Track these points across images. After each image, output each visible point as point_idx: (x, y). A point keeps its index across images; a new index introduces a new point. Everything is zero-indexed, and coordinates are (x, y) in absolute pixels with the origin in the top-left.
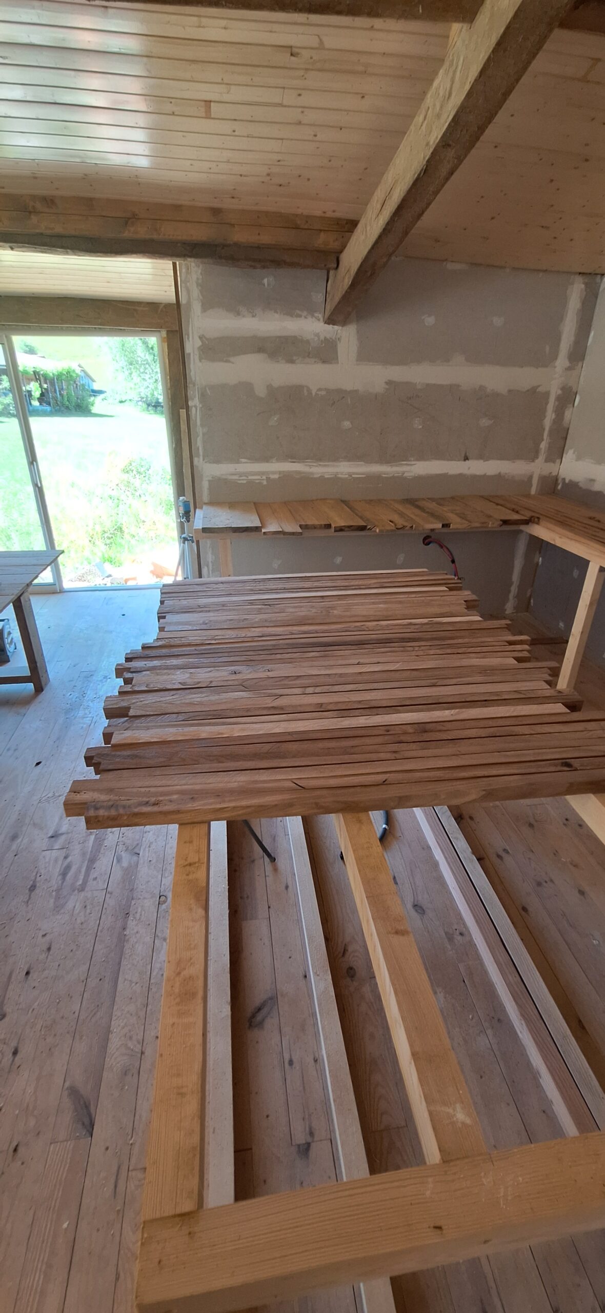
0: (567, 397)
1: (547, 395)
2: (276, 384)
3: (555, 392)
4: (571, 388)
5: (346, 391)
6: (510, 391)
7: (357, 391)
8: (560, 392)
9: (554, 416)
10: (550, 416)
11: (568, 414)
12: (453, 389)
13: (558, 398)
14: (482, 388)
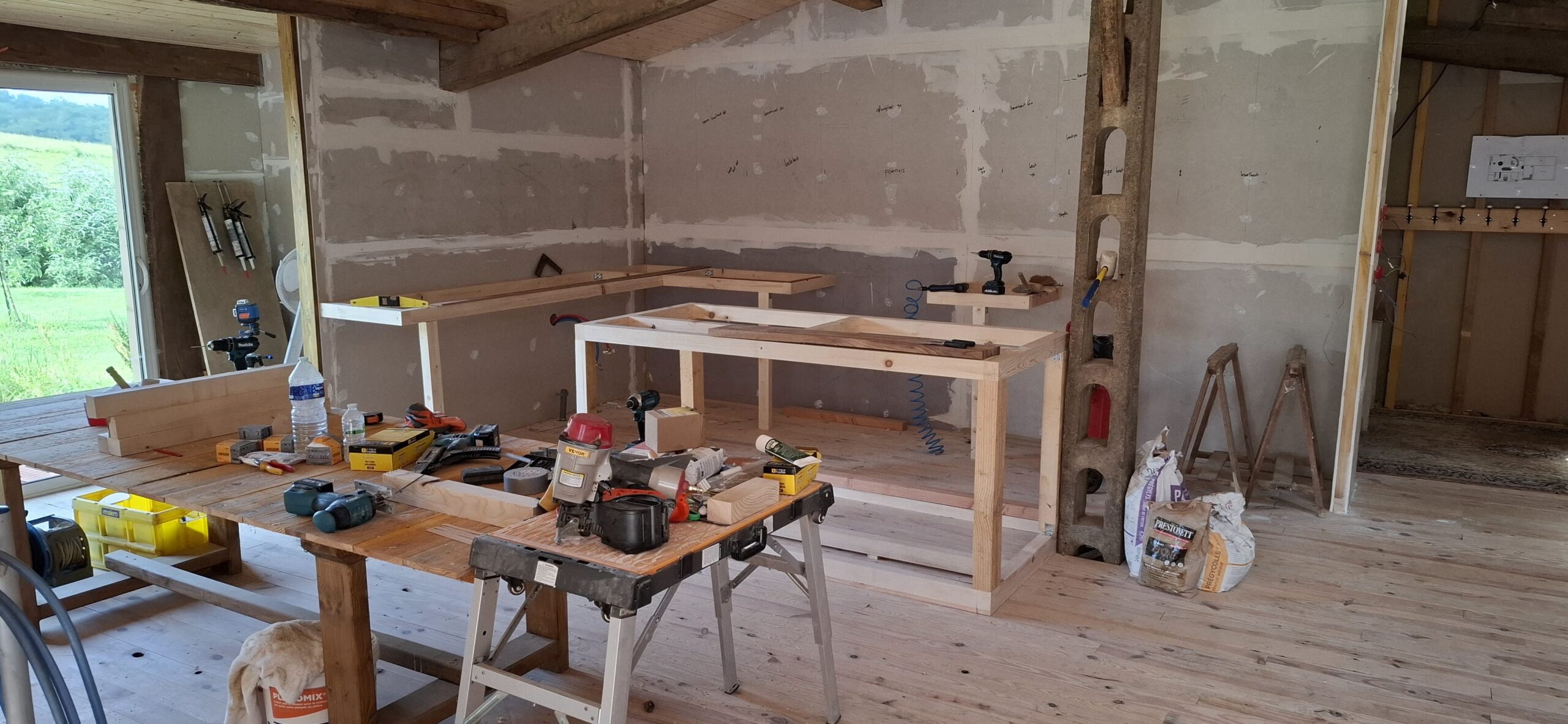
0: (637, 167)
1: (623, 163)
2: (399, 151)
3: (628, 161)
4: (638, 157)
5: (465, 158)
6: (597, 159)
7: (474, 158)
8: (632, 161)
9: (631, 184)
10: (629, 183)
11: (641, 180)
12: (554, 156)
13: (632, 166)
14: (576, 156)
